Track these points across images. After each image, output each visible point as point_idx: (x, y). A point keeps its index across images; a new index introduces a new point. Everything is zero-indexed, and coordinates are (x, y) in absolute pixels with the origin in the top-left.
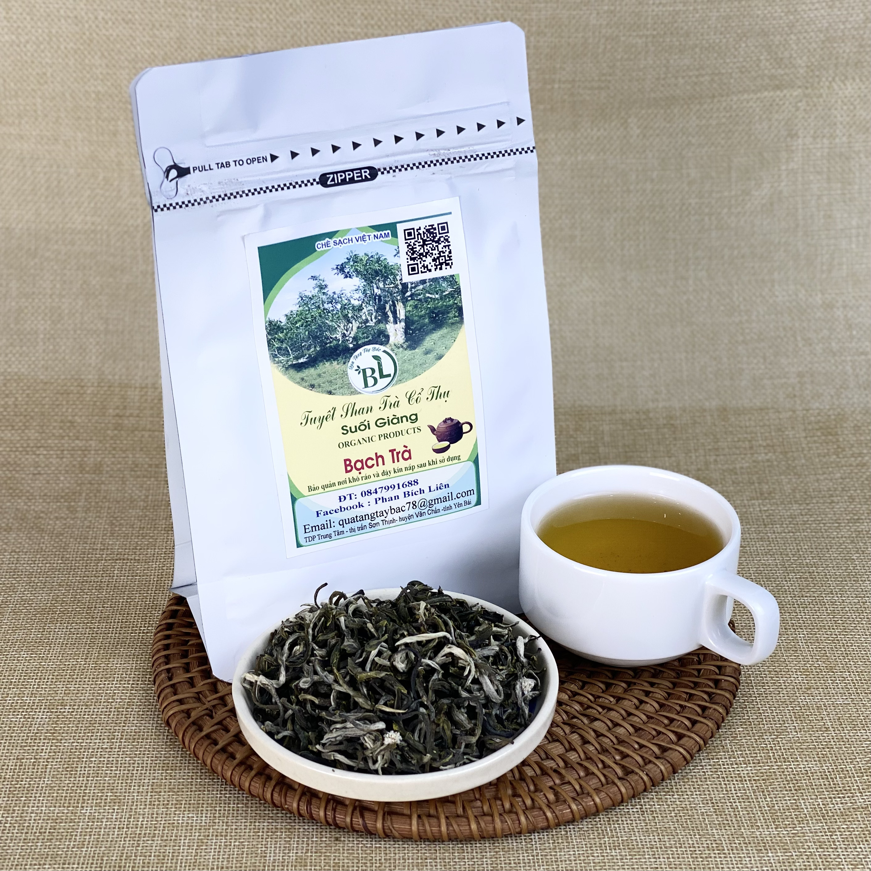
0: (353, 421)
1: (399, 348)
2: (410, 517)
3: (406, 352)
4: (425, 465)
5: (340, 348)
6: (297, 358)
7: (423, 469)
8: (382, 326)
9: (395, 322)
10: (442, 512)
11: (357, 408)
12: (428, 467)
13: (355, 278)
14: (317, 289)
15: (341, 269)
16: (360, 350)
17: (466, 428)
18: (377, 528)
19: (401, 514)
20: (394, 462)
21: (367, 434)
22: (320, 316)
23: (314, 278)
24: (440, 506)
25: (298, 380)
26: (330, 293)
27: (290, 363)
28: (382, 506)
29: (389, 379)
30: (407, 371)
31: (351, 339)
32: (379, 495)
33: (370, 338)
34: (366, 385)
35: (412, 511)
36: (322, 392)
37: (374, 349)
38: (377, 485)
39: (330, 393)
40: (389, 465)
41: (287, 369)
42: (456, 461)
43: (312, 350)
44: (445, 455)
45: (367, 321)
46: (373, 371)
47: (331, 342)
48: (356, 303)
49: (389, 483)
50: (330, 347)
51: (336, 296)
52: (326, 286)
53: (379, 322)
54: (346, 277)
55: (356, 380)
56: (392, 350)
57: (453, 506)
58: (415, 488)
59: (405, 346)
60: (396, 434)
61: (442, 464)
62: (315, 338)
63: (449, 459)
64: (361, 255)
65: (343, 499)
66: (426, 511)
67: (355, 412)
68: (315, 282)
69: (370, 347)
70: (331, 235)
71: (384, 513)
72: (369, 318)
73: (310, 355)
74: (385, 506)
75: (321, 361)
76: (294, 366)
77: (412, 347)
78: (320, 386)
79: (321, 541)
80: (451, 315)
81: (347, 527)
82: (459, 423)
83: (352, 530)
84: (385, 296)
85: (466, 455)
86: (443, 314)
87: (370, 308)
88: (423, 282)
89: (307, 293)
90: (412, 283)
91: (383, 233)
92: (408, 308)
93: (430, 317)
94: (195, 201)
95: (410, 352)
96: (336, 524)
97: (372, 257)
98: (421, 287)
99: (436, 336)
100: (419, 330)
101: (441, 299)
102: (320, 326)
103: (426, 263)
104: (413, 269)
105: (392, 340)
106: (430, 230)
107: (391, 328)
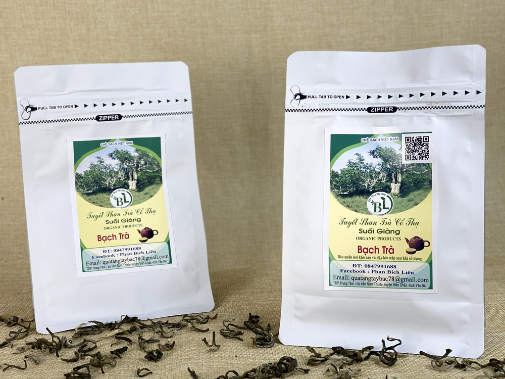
0: (366, 228)
1: (395, 196)
2: (390, 285)
3: (399, 198)
4: (401, 259)
5: (366, 191)
6: (343, 191)
8: (388, 183)
10: (408, 287)
11: (369, 221)
12: (402, 260)
13: (378, 158)
14: (358, 160)
15: (372, 153)
16: (376, 193)
17: (426, 244)
18: (371, 286)
19: (385, 282)
20: (384, 253)
22: (358, 174)
23: (357, 154)
24: (408, 283)
25: (342, 202)
26: (365, 163)
27: (339, 193)
28: (375, 275)
29: (388, 210)
30: (398, 208)
31: (372, 187)
32: (374, 269)
33: (381, 188)
35: (391, 282)
36: (353, 210)
37: (383, 194)
38: (374, 263)
39: (356, 211)
40: (381, 254)
41: (337, 196)
42: (419, 261)
43: (352, 189)
44: (413, 256)
45: (381, 180)
47: (361, 187)
48: (377, 170)
49: (380, 263)
50: (361, 189)
51: (368, 165)
52: (363, 160)
53: (387, 181)
54: (374, 157)
56: (392, 196)
57: (415, 286)
58: (394, 270)
59: (399, 195)
60: (388, 239)
61: (411, 261)
62: (354, 184)
63: (415, 259)
64: (383, 147)
65: (355, 266)
66: (399, 284)
67: (367, 223)
68: (358, 156)
69: (381, 193)
70: (370, 136)
71: (376, 279)
72: (383, 179)
73: (350, 191)
74: (377, 276)
75: (355, 195)
76: (341, 195)
77: (402, 196)
78: (352, 207)
79: (341, 285)
80: (425, 184)
81: (356, 281)
82: (422, 240)
83: (358, 284)
84: (393, 169)
85: (425, 259)
86: (421, 182)
87: (384, 174)
88: (413, 165)
89: (353, 161)
90: (407, 165)
91: (395, 138)
92: (404, 177)
93: (414, 183)
94: (305, 109)
95: (401, 199)
96: (350, 278)
97: (388, 149)
98: (411, 167)
99: (416, 193)
100: (408, 189)
101: (421, 175)
102: (357, 178)
103: (415, 155)
104: (408, 158)
105: (392, 191)
106: (419, 139)
107: (393, 185)
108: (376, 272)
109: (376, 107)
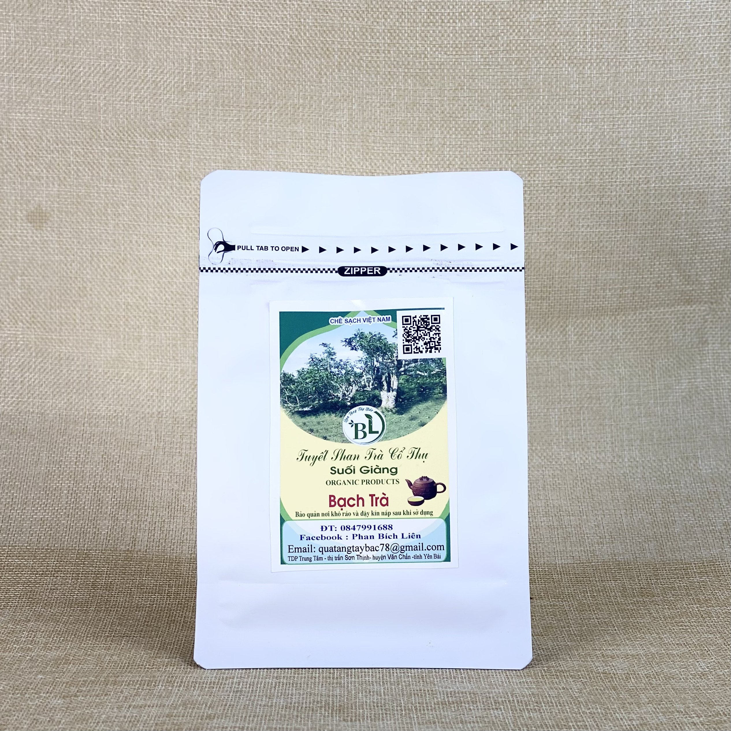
0: (342, 465)
1: (388, 411)
2: (383, 557)
3: (394, 416)
4: (400, 514)
5: (340, 404)
6: (303, 406)
7: (398, 516)
8: (377, 392)
9: (389, 391)
10: (412, 560)
11: (346, 454)
12: (402, 516)
13: (359, 351)
14: (326, 355)
15: (349, 342)
16: (356, 408)
17: (440, 488)
18: (352, 561)
19: (375, 553)
20: (372, 505)
21: (352, 476)
22: (327, 377)
23: (324, 345)
24: (411, 553)
25: (301, 424)
26: (338, 360)
27: (296, 410)
28: (358, 542)
29: (378, 435)
30: (393, 431)
31: (349, 399)
32: (356, 532)
33: (366, 400)
34: (356, 437)
35: (385, 553)
36: (319, 436)
37: (368, 409)
38: (356, 523)
39: (325, 438)
40: (368, 508)
41: (293, 414)
42: (429, 516)
43: (316, 402)
44: (419, 508)
45: (365, 386)
46: (364, 427)
47: (332, 399)
48: (358, 371)
49: (366, 523)
50: (331, 402)
51: (342, 363)
52: (335, 354)
53: (375, 388)
54: (352, 349)
55: (349, 431)
56: (383, 412)
57: (423, 557)
58: (389, 532)
59: (394, 411)
60: (377, 482)
61: (416, 516)
62: (320, 393)
63: (422, 513)
64: (366, 333)
65: (324, 529)
66: (398, 555)
67: (343, 457)
68: (325, 348)
69: (365, 407)
70: (344, 314)
71: (360, 549)
72: (367, 384)
73: (314, 406)
74: (361, 543)
75: (322, 412)
76: (299, 413)
77: (400, 412)
78: (317, 431)
79: (302, 562)
80: (436, 391)
81: (326, 555)
82: (433, 482)
83: (330, 558)
84: (383, 369)
85: (438, 512)
86: (430, 389)
87: (369, 376)
88: (415, 361)
89: (317, 356)
90: (406, 361)
91: (385, 317)
92: (401, 381)
93: (418, 391)
94: (234, 269)
95: (398, 416)
96: (317, 550)
97: (375, 335)
98: (413, 365)
99: (422, 406)
100: (408, 400)
101: (429, 377)
102: (326, 385)
103: (418, 346)
104: (408, 349)
105: (383, 404)
106: (424, 319)
107: (384, 395)
108: (360, 537)
109: (353, 267)
